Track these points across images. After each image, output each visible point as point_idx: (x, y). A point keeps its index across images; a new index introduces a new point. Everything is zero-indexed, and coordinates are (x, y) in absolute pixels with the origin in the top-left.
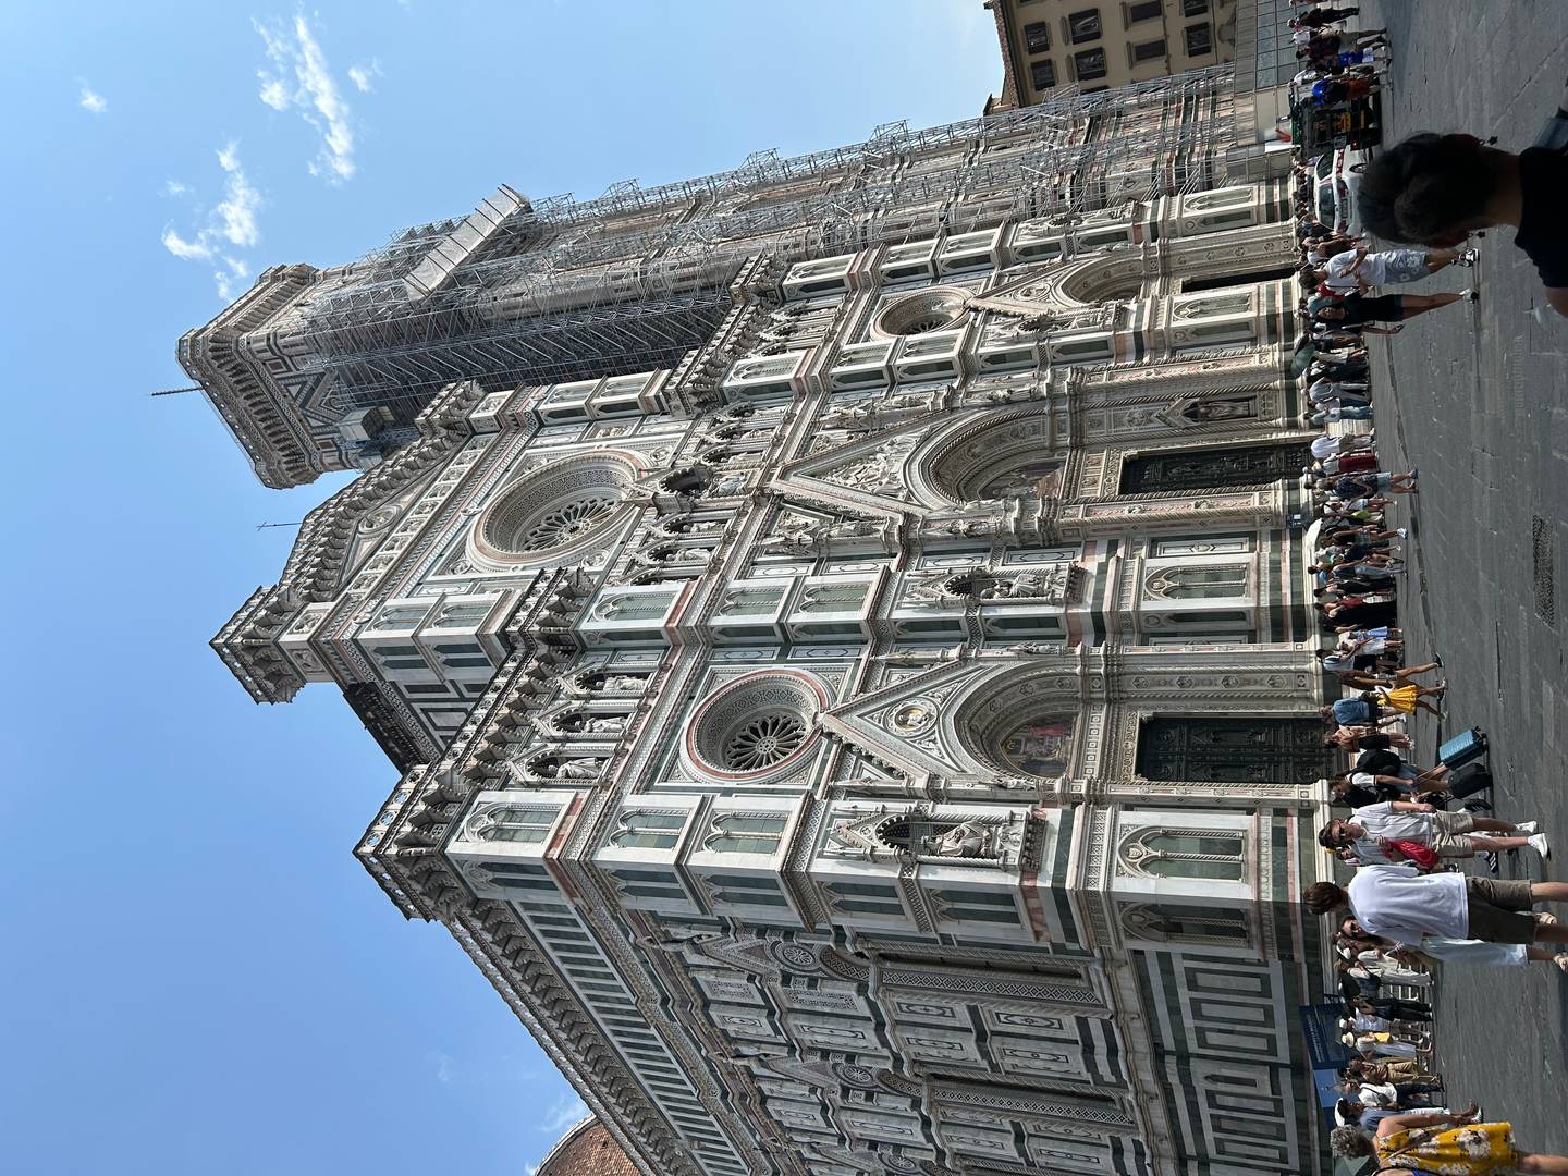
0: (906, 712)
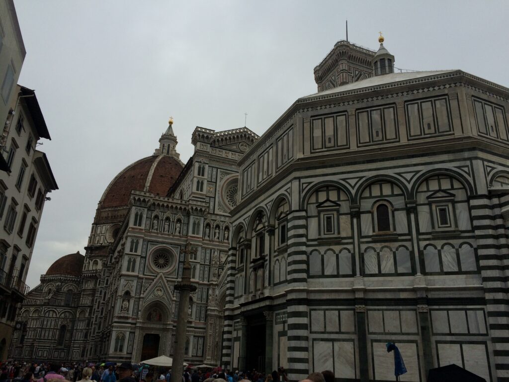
0: (161, 290)
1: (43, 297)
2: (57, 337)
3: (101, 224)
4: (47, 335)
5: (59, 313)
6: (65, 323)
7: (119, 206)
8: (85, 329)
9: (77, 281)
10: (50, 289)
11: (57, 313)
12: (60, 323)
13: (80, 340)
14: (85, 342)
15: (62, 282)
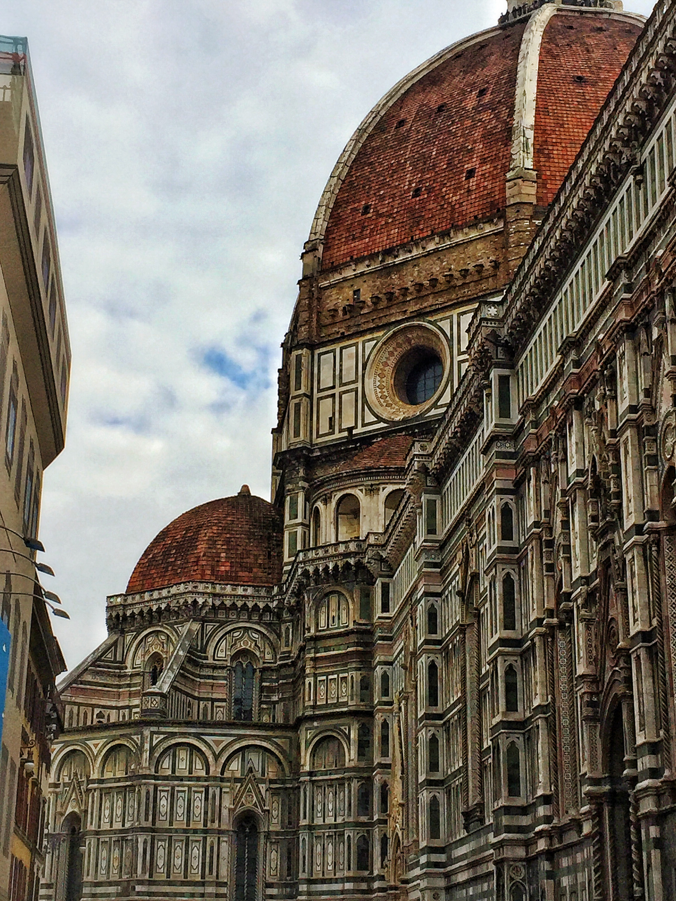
1: (131, 695)
2: (224, 871)
3: (333, 341)
4: (178, 862)
5: (217, 757)
6: (250, 802)
7: (405, 247)
8: (357, 824)
9: (267, 608)
10: (156, 659)
11: (211, 759)
12: (227, 803)
13: (336, 881)
14: (364, 886)
15: (204, 621)
